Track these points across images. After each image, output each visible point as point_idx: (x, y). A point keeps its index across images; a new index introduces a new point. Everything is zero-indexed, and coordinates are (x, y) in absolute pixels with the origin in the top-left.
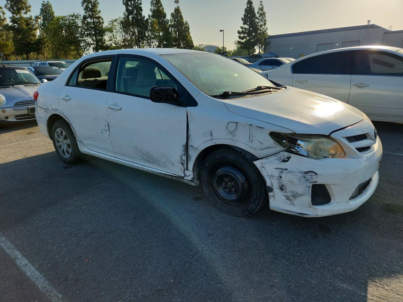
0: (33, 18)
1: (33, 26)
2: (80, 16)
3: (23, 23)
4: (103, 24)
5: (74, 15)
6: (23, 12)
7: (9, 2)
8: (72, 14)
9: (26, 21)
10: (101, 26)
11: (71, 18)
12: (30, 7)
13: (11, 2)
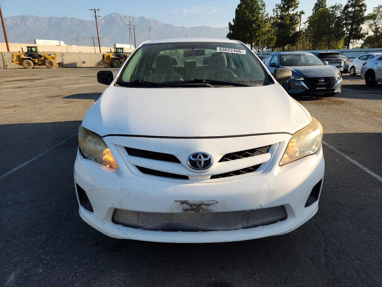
0: (298, 13)
1: (296, 21)
2: (341, 6)
3: (288, 19)
4: (364, 11)
5: (335, 6)
6: (291, 9)
7: (283, 2)
8: (333, 5)
9: (291, 17)
10: (361, 14)
11: (331, 9)
12: (298, 4)
13: (284, 2)
